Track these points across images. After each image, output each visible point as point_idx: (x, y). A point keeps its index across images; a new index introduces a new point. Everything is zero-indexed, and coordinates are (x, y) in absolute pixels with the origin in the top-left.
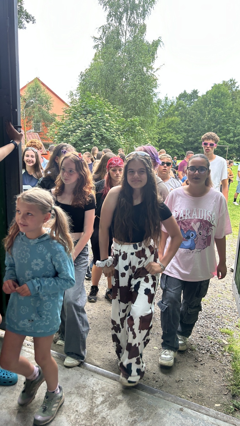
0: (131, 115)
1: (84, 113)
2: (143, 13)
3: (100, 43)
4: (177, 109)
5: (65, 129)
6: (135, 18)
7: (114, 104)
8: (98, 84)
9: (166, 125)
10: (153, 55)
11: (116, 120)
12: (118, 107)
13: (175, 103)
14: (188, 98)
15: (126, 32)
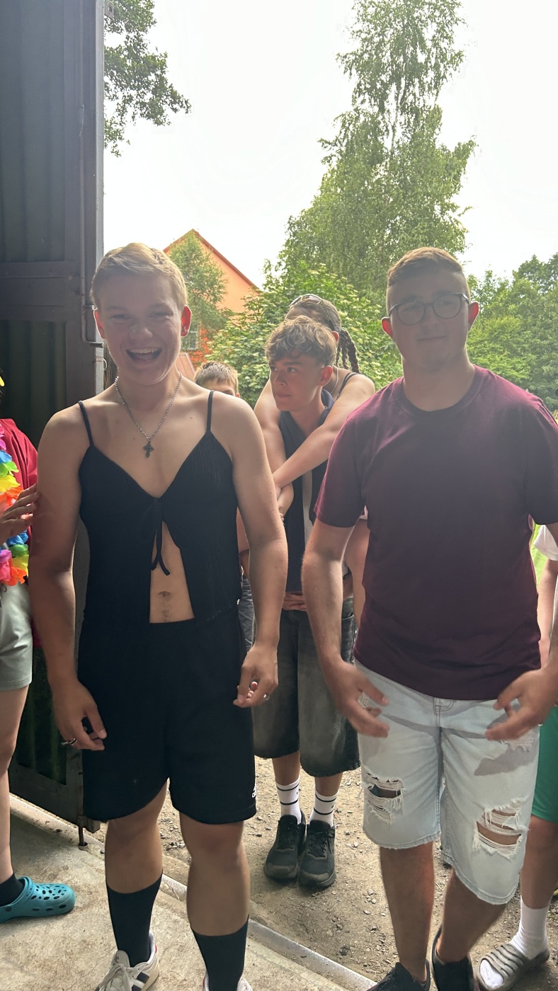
2: (436, 83)
3: (334, 153)
4: (513, 298)
5: (246, 346)
6: (418, 95)
7: (362, 288)
8: (327, 242)
9: (487, 335)
10: (457, 178)
11: (365, 323)
12: (371, 294)
13: (511, 284)
14: (541, 273)
15: (393, 127)
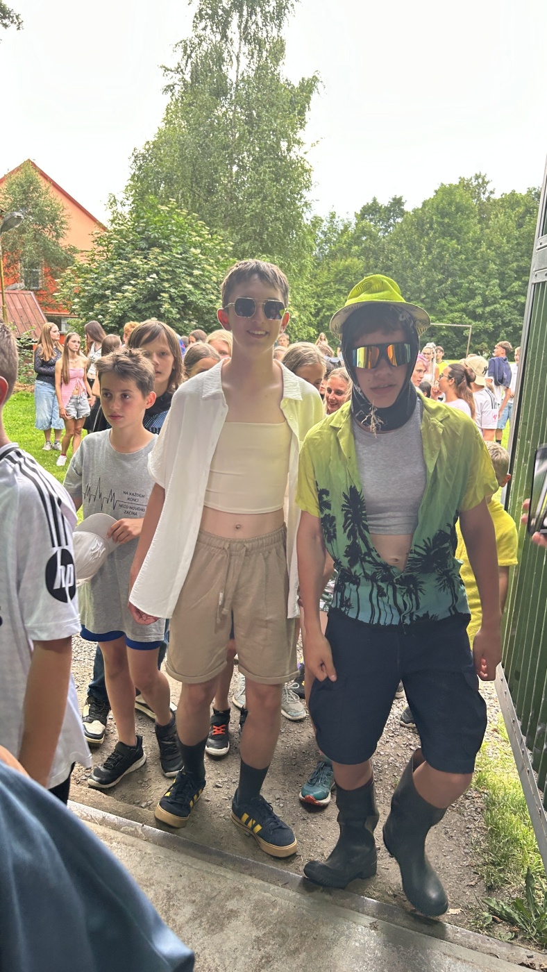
0: (253, 253)
1: (143, 245)
2: (279, 12)
3: (178, 83)
4: (356, 240)
5: (97, 284)
6: (260, 25)
7: (213, 226)
8: (175, 177)
9: (332, 276)
10: (301, 113)
11: (217, 262)
12: (222, 233)
13: (353, 225)
14: (381, 215)
15: (238, 58)
